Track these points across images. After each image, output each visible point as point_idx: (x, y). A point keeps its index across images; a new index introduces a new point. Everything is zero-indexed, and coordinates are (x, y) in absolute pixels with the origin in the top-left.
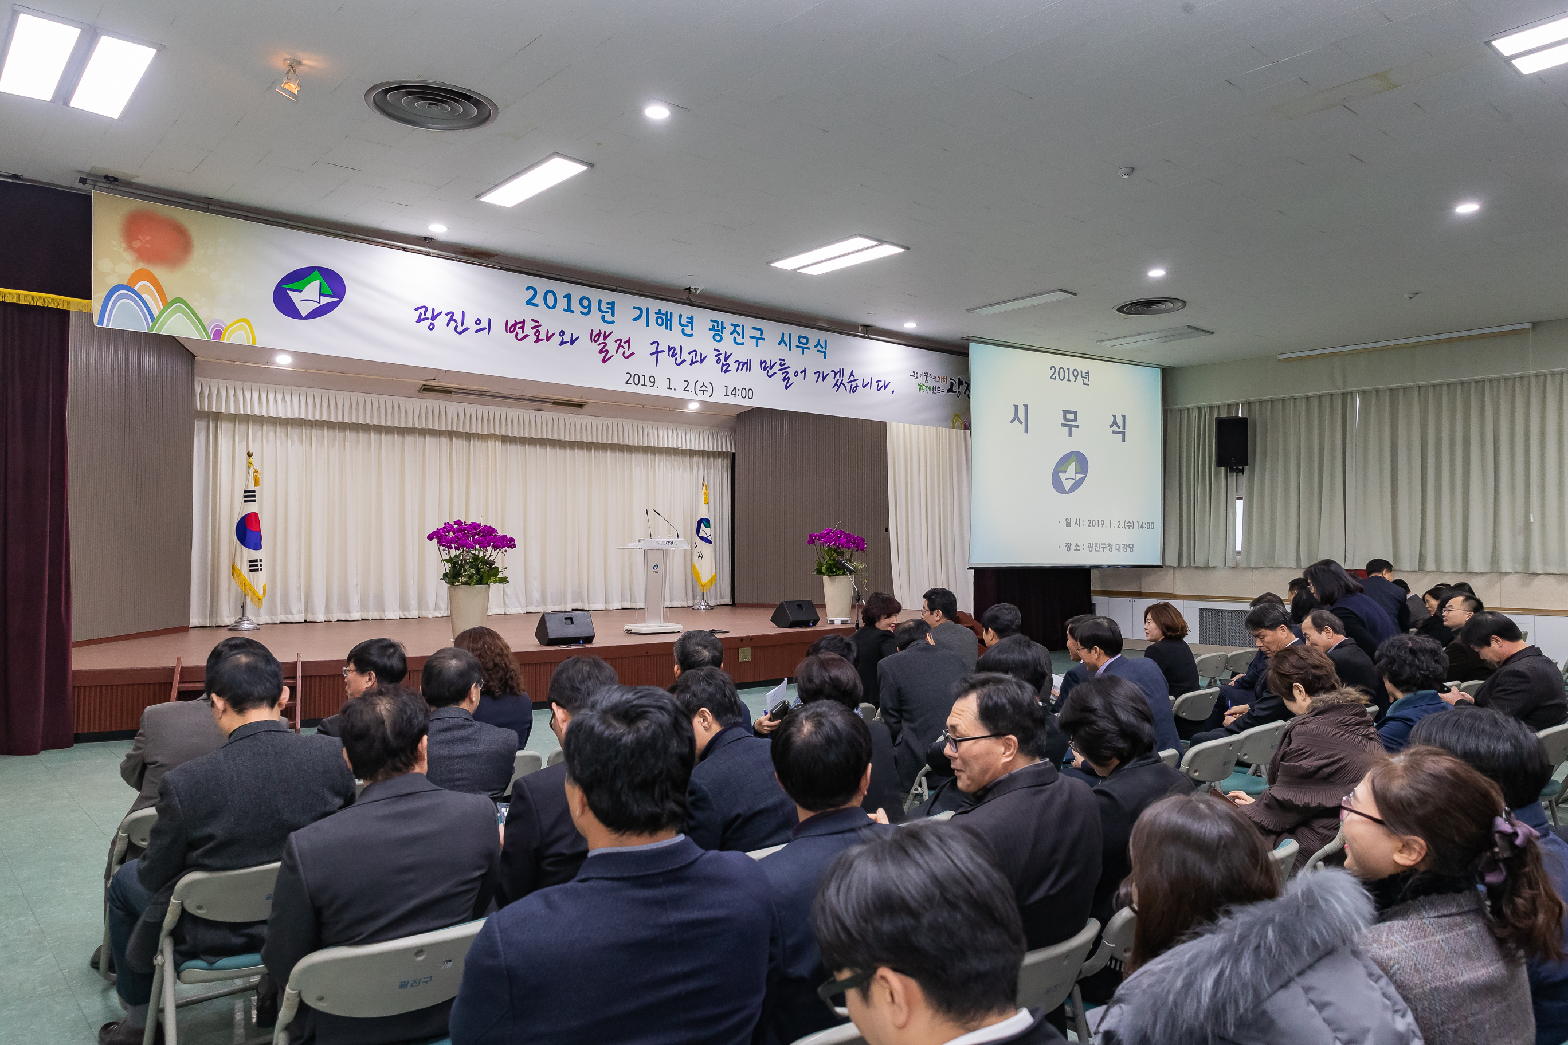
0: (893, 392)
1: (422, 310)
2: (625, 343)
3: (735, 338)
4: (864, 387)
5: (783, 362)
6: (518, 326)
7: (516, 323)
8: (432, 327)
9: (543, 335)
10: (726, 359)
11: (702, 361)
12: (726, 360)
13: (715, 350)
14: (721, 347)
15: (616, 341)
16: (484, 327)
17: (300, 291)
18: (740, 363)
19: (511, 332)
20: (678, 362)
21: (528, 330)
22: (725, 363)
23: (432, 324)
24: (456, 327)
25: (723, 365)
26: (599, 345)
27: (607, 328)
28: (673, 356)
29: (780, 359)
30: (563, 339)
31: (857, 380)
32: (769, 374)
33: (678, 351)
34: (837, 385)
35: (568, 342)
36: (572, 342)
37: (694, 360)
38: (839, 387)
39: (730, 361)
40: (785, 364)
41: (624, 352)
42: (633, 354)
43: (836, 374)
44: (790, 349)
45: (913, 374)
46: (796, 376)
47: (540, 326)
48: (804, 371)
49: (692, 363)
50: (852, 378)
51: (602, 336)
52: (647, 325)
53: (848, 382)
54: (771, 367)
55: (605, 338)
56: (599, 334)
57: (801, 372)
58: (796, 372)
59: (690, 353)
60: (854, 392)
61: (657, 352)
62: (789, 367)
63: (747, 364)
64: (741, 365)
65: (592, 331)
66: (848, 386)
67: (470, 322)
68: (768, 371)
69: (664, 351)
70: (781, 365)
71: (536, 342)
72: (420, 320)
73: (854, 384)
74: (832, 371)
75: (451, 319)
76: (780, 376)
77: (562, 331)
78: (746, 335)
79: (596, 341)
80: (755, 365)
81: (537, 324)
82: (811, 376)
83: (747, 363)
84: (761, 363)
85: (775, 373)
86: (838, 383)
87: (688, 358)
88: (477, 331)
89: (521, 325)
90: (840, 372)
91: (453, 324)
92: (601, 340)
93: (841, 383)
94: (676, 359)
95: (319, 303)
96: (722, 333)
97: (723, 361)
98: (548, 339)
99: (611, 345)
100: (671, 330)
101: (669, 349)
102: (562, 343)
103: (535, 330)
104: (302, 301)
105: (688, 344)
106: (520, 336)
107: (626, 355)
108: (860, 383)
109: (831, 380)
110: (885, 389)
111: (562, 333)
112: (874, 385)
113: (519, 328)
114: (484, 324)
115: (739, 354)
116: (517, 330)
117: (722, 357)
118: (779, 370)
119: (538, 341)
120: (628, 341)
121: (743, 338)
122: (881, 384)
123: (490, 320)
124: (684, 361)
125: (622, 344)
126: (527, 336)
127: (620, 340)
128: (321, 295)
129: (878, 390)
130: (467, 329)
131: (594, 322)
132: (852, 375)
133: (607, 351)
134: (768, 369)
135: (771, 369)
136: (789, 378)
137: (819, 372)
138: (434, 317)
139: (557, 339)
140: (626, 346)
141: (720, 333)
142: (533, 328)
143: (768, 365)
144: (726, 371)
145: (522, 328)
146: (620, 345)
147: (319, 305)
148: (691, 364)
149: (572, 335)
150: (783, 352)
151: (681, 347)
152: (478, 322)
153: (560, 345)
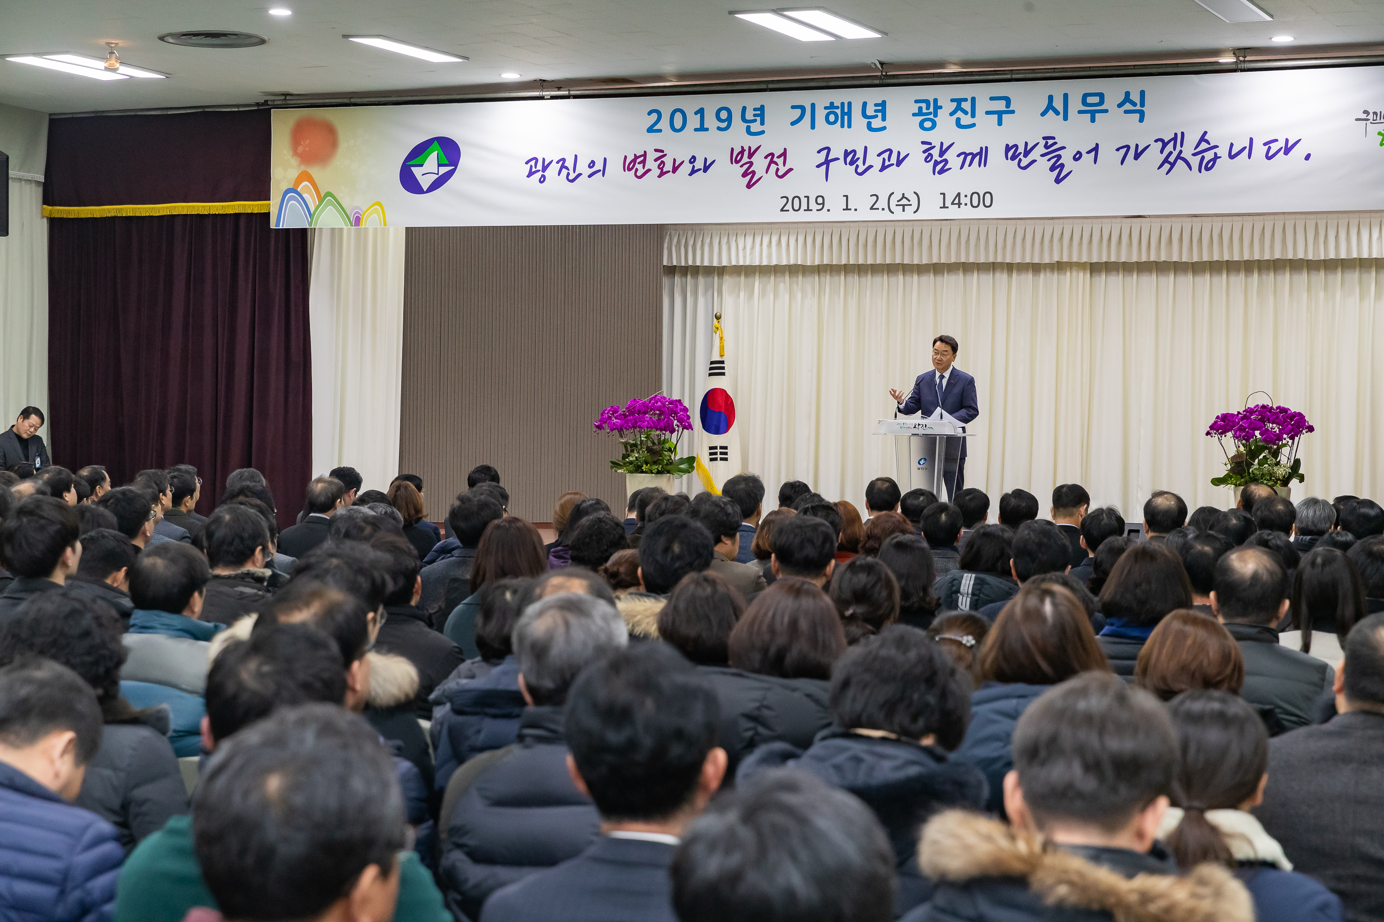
0: (1308, 157)
1: (533, 163)
2: (779, 157)
3: (958, 120)
4: (1232, 157)
5: (1050, 142)
6: (638, 160)
7: (636, 157)
8: (542, 180)
9: (668, 167)
10: (942, 153)
11: (899, 163)
12: (941, 155)
13: (923, 143)
14: (935, 137)
15: (766, 157)
16: (597, 170)
17: (421, 165)
18: (966, 155)
19: (629, 170)
20: (860, 170)
21: (651, 164)
22: (939, 159)
23: (543, 176)
24: (568, 174)
25: (936, 163)
26: (742, 166)
27: (753, 142)
28: (852, 163)
29: (1044, 138)
30: (694, 166)
31: (1216, 147)
32: (1023, 164)
33: (860, 155)
34: (1168, 163)
35: (700, 170)
36: (706, 169)
37: (887, 163)
38: (1173, 165)
39: (950, 155)
40: (1055, 143)
41: (778, 170)
42: (791, 170)
43: (1165, 144)
44: (1066, 118)
45: (1364, 116)
46: (1076, 159)
47: (666, 155)
48: (1096, 149)
49: (883, 168)
50: (1204, 146)
51: (746, 154)
52: (813, 127)
53: (1194, 155)
54: (1027, 153)
55: (751, 155)
56: (743, 150)
57: (1088, 152)
58: (1079, 152)
59: (879, 155)
60: (1207, 169)
61: (827, 162)
62: (1064, 148)
63: (982, 156)
64: (969, 158)
65: (732, 150)
66: (1195, 161)
67: (583, 167)
68: (1020, 160)
69: (837, 159)
70: (1046, 146)
71: (659, 176)
72: (531, 174)
73: (1209, 155)
74: (1156, 141)
75: (563, 167)
76: (1044, 164)
77: (694, 157)
78: (980, 110)
79: (737, 162)
80: (996, 155)
81: (662, 154)
82: (1109, 154)
83: (980, 153)
84: (1008, 149)
85: (1034, 161)
86: (1171, 159)
87: (877, 163)
88: (590, 176)
89: (642, 158)
90: (1178, 139)
91: (564, 171)
92: (745, 159)
93: (1179, 157)
94: (857, 166)
95: (438, 174)
96: (936, 115)
97: (936, 157)
98: (675, 169)
99: (760, 165)
100: (849, 126)
101: (846, 154)
102: (693, 172)
103: (659, 162)
104: (423, 175)
105: (877, 143)
106: (640, 172)
107: (780, 173)
108: (1223, 152)
109: (1154, 155)
110: (1286, 153)
111: (693, 159)
112: (1259, 150)
113: (639, 163)
114: (599, 166)
115: (969, 142)
116: (637, 166)
117: (935, 153)
118: (1043, 155)
119: (662, 174)
120: (784, 154)
121: (973, 116)
122: (1274, 147)
123: (605, 159)
124: (871, 167)
125: (775, 159)
126: (649, 170)
127: (772, 155)
128: (439, 165)
129: (1269, 158)
130: (580, 175)
131: (738, 137)
132: (1203, 139)
133: (754, 173)
134: (1021, 156)
135: (1026, 155)
136: (1062, 166)
137: (1128, 147)
138: (545, 168)
139: (687, 168)
140: (780, 161)
141: (931, 116)
142: (656, 160)
143: (1021, 149)
144: (941, 172)
145: (643, 162)
146: (772, 162)
147: (438, 176)
148: (881, 170)
149: (706, 159)
150: (1052, 125)
151: (866, 148)
152: (592, 164)
153: (690, 175)
